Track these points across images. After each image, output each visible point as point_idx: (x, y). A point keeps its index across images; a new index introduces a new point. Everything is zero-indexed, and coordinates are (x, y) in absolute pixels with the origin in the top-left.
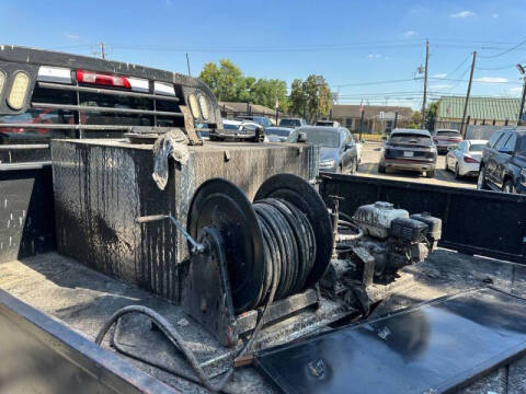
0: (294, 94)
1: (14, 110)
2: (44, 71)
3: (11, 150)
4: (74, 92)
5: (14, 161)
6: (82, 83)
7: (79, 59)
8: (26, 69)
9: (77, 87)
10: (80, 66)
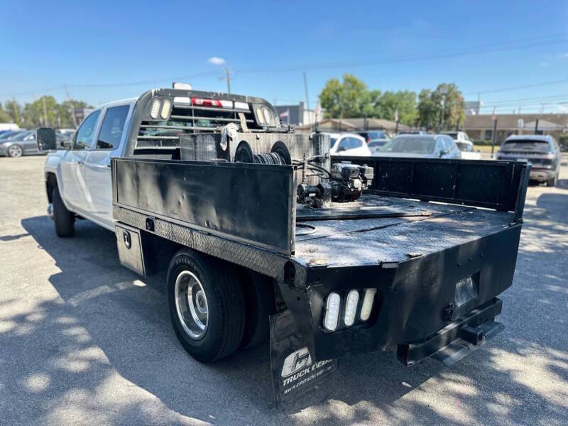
0: (421, 104)
1: (163, 119)
2: (178, 100)
3: (162, 140)
4: (191, 110)
5: (163, 145)
6: (195, 105)
7: (193, 92)
8: (168, 99)
9: (193, 107)
10: (194, 96)
